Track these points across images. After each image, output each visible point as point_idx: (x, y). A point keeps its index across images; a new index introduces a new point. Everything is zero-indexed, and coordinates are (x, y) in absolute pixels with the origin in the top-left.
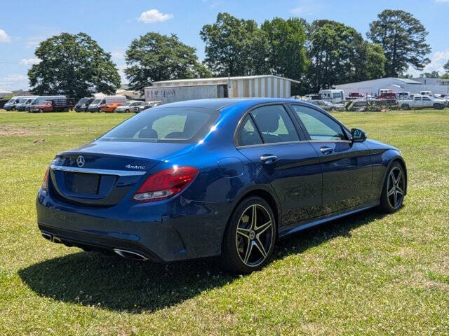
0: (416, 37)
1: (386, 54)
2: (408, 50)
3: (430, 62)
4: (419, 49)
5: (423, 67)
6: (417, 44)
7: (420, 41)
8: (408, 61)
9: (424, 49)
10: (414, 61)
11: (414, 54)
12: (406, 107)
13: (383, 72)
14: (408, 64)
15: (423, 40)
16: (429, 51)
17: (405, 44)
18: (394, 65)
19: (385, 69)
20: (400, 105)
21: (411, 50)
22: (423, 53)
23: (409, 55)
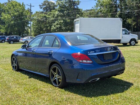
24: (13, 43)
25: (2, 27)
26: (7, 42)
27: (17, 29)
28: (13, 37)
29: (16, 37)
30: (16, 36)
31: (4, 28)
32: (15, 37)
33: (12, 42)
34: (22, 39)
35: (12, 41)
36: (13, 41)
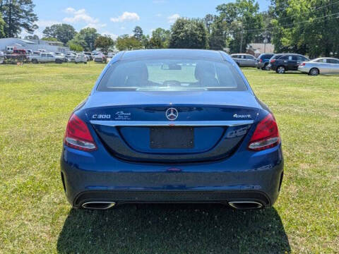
0: (26, 7)
1: (4, 19)
2: (20, 17)
3: (38, 27)
4: (29, 17)
5: (33, 31)
6: (27, 13)
7: (29, 11)
8: (22, 25)
9: (33, 17)
10: (26, 26)
11: (25, 21)
12: (35, 61)
13: (3, 33)
14: (21, 28)
15: (31, 10)
16: (36, 19)
17: (18, 12)
18: (10, 28)
19: (5, 31)
20: (30, 60)
21: (23, 17)
22: (33, 21)
23: (22, 21)
24: (284, 73)
25: (286, 33)
26: (272, 68)
27: (321, 36)
28: (286, 58)
29: (294, 58)
30: (293, 56)
31: (289, 35)
32: (290, 58)
33: (281, 69)
34: (304, 64)
35: (281, 66)
36: (284, 66)
